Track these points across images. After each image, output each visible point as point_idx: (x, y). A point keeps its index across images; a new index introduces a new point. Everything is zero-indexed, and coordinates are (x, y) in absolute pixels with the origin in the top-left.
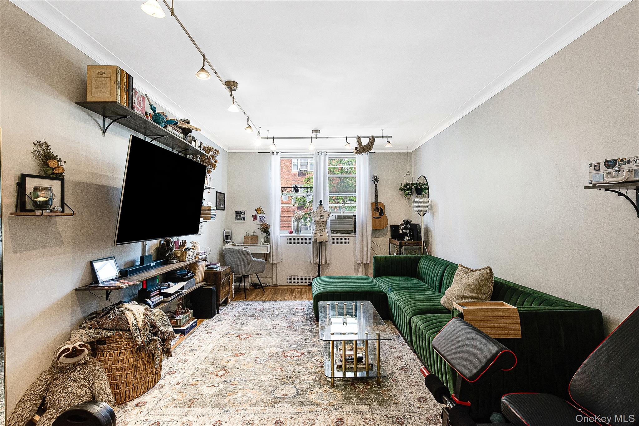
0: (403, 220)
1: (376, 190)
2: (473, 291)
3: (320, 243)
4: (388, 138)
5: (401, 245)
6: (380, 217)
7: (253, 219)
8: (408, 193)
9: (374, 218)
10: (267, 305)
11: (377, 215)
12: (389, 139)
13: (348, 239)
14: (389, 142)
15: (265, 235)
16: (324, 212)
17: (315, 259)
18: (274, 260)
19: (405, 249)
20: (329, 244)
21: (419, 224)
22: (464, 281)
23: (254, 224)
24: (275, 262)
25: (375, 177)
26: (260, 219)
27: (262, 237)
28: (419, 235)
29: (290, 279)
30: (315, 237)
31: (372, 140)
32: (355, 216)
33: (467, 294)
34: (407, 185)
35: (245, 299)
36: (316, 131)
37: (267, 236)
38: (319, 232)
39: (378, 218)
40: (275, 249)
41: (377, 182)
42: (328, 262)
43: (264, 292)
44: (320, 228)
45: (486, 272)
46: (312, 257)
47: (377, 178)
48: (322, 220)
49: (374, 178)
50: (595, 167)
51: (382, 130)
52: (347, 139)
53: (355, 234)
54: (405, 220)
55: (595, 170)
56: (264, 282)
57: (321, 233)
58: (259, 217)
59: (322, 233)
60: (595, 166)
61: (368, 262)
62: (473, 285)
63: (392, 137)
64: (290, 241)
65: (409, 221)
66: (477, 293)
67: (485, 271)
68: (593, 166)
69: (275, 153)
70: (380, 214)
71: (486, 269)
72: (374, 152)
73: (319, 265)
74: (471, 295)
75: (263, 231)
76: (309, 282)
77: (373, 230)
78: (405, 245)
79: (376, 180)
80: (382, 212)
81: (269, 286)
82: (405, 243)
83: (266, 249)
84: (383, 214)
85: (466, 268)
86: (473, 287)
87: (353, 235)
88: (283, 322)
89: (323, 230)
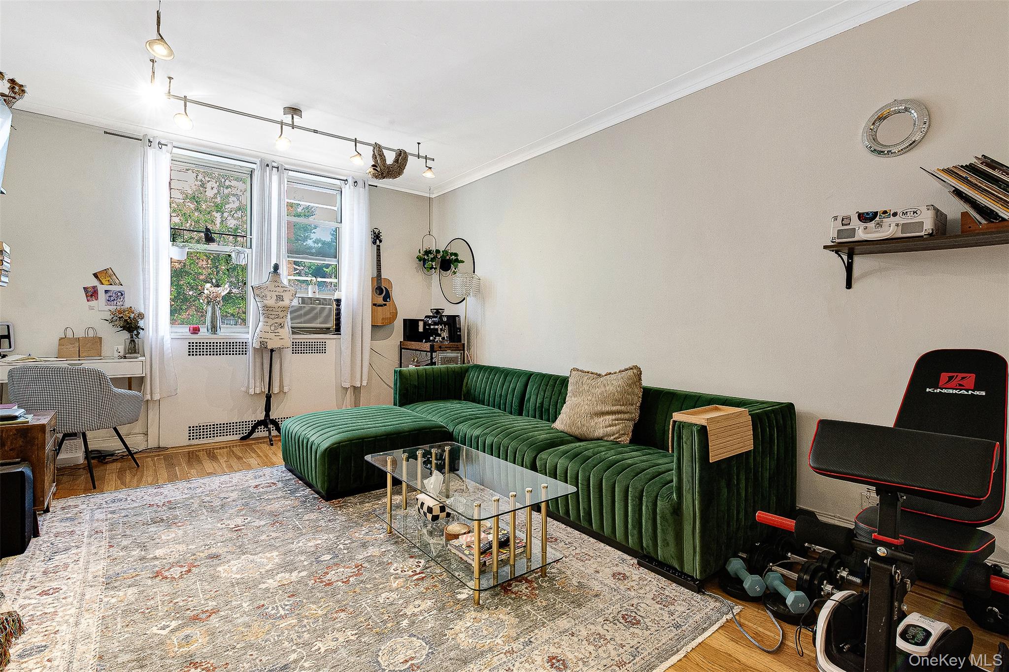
0: (431, 310)
1: (379, 255)
2: (617, 402)
3: (272, 351)
4: (427, 160)
5: (432, 350)
6: (385, 305)
7: (87, 296)
8: (432, 265)
9: (374, 305)
10: (173, 491)
11: (380, 300)
12: (430, 163)
13: (324, 344)
14: (430, 168)
15: (126, 335)
16: (284, 289)
17: (258, 384)
18: (156, 390)
19: (438, 356)
20: (288, 354)
21: (458, 316)
22: (598, 391)
23: (91, 308)
24: (157, 397)
25: (377, 231)
26: (110, 296)
27: (117, 340)
28: (458, 333)
29: (196, 431)
30: (262, 340)
31: (402, 158)
32: (338, 301)
33: (608, 408)
34: (428, 252)
35: (94, 488)
36: (294, 111)
37: (132, 337)
38: (273, 328)
39: (381, 306)
40: (156, 367)
41: (381, 241)
42: (286, 389)
43: (138, 466)
44: (277, 320)
45: (632, 373)
46: (252, 381)
47: (379, 234)
48: (281, 303)
49: (374, 233)
50: (843, 220)
51: (419, 143)
52: (356, 145)
53: (340, 334)
54: (434, 309)
55: (842, 224)
56: (136, 443)
57: (277, 331)
58: (106, 292)
59: (280, 330)
60: (843, 218)
61: (364, 383)
62: (616, 394)
63: (433, 160)
64: (195, 350)
65: (440, 311)
66: (623, 405)
67: (630, 373)
68: (839, 219)
69: (155, 144)
70: (385, 299)
71: (631, 369)
72: (376, 186)
73: (269, 398)
74: (614, 408)
75: (121, 327)
76: (241, 432)
77: (374, 326)
78: (439, 351)
79: (377, 237)
80: (387, 297)
81: (140, 452)
82: (440, 347)
83: (132, 368)
84: (390, 299)
85: (588, 372)
86: (617, 396)
87: (335, 336)
88: (249, 519)
89: (281, 325)
